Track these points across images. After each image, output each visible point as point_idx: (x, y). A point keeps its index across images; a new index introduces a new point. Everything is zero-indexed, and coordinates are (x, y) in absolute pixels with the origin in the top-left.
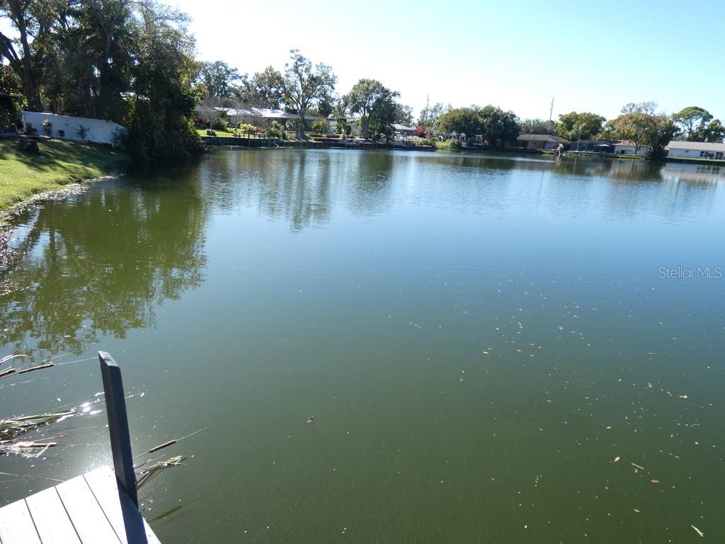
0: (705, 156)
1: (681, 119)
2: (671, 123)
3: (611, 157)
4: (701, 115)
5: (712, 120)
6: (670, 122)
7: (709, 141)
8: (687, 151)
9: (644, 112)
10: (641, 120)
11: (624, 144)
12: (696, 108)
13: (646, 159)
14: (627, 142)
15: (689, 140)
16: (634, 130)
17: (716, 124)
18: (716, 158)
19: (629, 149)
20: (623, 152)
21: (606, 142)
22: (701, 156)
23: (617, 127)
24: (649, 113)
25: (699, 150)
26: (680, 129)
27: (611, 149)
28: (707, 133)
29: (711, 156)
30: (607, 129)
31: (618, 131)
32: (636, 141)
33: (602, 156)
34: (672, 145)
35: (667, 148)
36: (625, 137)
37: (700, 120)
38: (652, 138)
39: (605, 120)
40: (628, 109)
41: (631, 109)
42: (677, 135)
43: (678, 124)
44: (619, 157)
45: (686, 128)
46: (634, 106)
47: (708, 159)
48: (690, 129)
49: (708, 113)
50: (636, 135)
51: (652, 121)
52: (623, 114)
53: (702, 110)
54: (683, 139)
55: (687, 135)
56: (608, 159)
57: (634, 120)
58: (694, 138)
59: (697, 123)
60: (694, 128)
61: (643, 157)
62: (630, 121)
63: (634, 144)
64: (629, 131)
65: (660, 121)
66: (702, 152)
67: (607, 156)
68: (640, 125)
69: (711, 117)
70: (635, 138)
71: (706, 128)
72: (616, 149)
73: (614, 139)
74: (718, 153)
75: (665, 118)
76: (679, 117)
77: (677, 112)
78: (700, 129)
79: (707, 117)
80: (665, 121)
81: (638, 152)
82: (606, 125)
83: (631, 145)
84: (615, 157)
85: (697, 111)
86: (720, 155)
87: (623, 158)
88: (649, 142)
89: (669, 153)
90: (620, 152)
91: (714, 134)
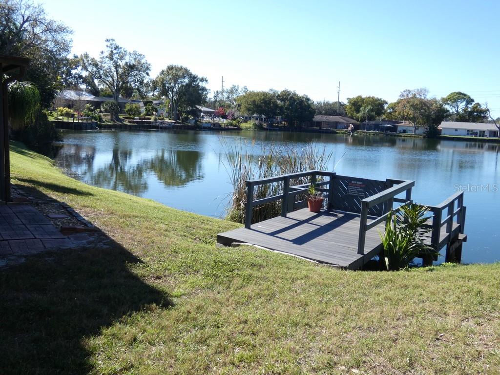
0: (471, 134)
1: (449, 102)
2: (441, 106)
3: (395, 136)
4: (465, 99)
5: (474, 103)
6: (440, 104)
7: (473, 121)
8: (456, 130)
9: (418, 97)
10: (417, 104)
11: (404, 124)
12: (460, 93)
13: (424, 137)
14: (407, 123)
15: (457, 120)
16: (412, 113)
17: (476, 107)
18: (480, 136)
19: (409, 128)
20: (404, 131)
21: (389, 122)
22: (468, 134)
23: (397, 109)
24: (422, 98)
25: (465, 129)
26: (448, 111)
27: (394, 129)
28: (471, 113)
29: (476, 134)
30: (389, 111)
31: (399, 113)
32: (414, 122)
33: (387, 135)
34: (443, 125)
35: (440, 127)
36: (405, 118)
37: (465, 103)
38: (427, 120)
39: (387, 103)
40: (405, 94)
41: (407, 95)
42: (447, 116)
43: (446, 107)
44: (401, 136)
45: (454, 110)
46: (410, 92)
47: (474, 137)
48: (457, 111)
49: (470, 97)
50: (414, 117)
51: (425, 104)
53: (465, 95)
54: (452, 119)
55: (455, 116)
57: (411, 104)
58: (461, 119)
59: (462, 105)
60: (460, 110)
61: (421, 135)
62: (408, 105)
63: (413, 124)
64: (408, 113)
65: (432, 104)
66: (468, 131)
67: (392, 135)
68: (417, 109)
69: (473, 101)
70: (413, 119)
71: (469, 110)
72: (399, 129)
73: (396, 119)
74: (480, 131)
75: (436, 102)
76: (447, 101)
77: (445, 96)
78: (465, 110)
79: (470, 101)
80: (436, 104)
81: (417, 131)
82: (388, 107)
83: (411, 125)
84: (398, 136)
85: (461, 96)
86: (482, 133)
87: (405, 136)
88: (425, 123)
89: (443, 132)
90: (402, 131)
91: (477, 114)
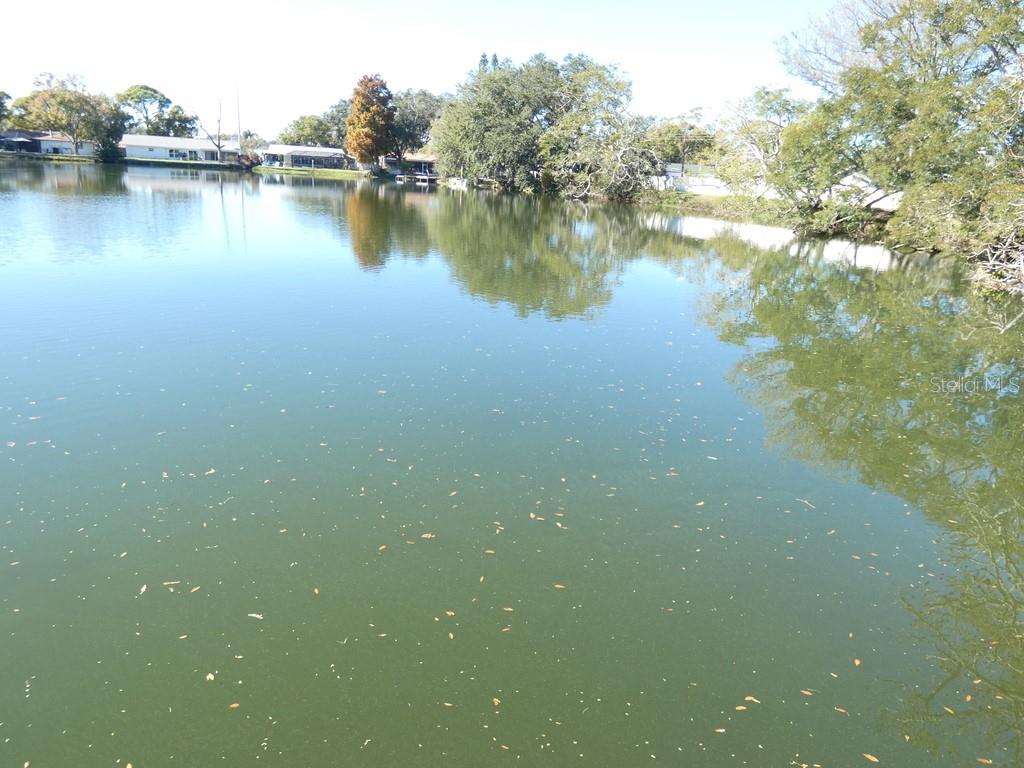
0: (177, 156)
1: (129, 102)
2: (117, 108)
3: (38, 159)
4: (155, 98)
5: (171, 106)
6: (115, 105)
7: (176, 135)
8: (151, 149)
9: (70, 87)
10: (70, 100)
11: (51, 139)
12: (147, 88)
13: (96, 161)
14: (58, 135)
15: (149, 133)
16: (63, 116)
17: (177, 113)
18: (191, 159)
19: (65, 145)
20: (56, 151)
21: (21, 133)
22: (171, 156)
23: (31, 108)
24: (79, 90)
25: (166, 149)
26: (131, 117)
27: (34, 146)
28: (170, 123)
29: (184, 156)
30: (17, 113)
31: (39, 117)
32: (72, 133)
33: (22, 157)
34: (127, 141)
35: (122, 144)
36: (54, 127)
37: (157, 104)
38: (95, 129)
39: (9, 97)
40: (43, 80)
41: (48, 82)
42: (131, 126)
43: (126, 110)
44: (51, 159)
45: (141, 116)
46: (52, 77)
47: (181, 161)
48: (147, 118)
49: (163, 96)
50: (70, 125)
51: (88, 103)
52: (40, 89)
53: (155, 92)
54: (140, 132)
55: (144, 126)
56: (34, 161)
57: (59, 100)
58: (155, 131)
59: (153, 109)
60: (151, 117)
61: (89, 158)
62: (53, 101)
63: (71, 137)
64: (56, 117)
65: (100, 104)
66: (171, 151)
67: (31, 158)
68: (72, 109)
69: (169, 101)
70: (68, 128)
71: (166, 116)
72: (44, 146)
73: (35, 129)
74: (190, 152)
75: (106, 100)
76: (127, 99)
77: (123, 91)
78: (160, 117)
79: (164, 102)
80: (108, 103)
81: (80, 150)
82: (14, 106)
83: (66, 138)
84: (45, 159)
85: (149, 92)
86: (194, 154)
87: (58, 160)
88: (93, 135)
89: (128, 152)
90: (51, 150)
91: (179, 125)
